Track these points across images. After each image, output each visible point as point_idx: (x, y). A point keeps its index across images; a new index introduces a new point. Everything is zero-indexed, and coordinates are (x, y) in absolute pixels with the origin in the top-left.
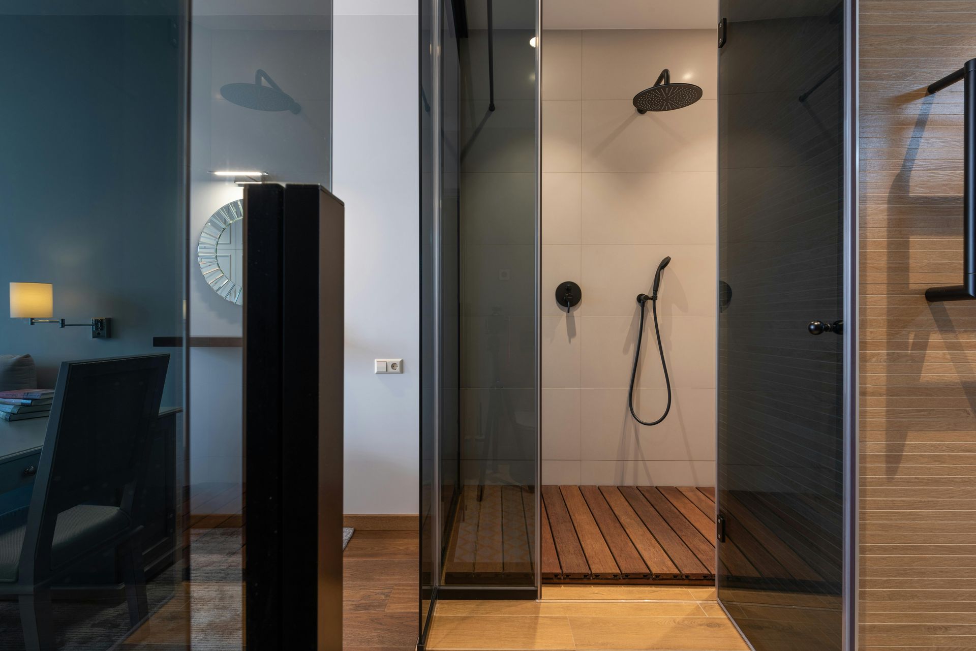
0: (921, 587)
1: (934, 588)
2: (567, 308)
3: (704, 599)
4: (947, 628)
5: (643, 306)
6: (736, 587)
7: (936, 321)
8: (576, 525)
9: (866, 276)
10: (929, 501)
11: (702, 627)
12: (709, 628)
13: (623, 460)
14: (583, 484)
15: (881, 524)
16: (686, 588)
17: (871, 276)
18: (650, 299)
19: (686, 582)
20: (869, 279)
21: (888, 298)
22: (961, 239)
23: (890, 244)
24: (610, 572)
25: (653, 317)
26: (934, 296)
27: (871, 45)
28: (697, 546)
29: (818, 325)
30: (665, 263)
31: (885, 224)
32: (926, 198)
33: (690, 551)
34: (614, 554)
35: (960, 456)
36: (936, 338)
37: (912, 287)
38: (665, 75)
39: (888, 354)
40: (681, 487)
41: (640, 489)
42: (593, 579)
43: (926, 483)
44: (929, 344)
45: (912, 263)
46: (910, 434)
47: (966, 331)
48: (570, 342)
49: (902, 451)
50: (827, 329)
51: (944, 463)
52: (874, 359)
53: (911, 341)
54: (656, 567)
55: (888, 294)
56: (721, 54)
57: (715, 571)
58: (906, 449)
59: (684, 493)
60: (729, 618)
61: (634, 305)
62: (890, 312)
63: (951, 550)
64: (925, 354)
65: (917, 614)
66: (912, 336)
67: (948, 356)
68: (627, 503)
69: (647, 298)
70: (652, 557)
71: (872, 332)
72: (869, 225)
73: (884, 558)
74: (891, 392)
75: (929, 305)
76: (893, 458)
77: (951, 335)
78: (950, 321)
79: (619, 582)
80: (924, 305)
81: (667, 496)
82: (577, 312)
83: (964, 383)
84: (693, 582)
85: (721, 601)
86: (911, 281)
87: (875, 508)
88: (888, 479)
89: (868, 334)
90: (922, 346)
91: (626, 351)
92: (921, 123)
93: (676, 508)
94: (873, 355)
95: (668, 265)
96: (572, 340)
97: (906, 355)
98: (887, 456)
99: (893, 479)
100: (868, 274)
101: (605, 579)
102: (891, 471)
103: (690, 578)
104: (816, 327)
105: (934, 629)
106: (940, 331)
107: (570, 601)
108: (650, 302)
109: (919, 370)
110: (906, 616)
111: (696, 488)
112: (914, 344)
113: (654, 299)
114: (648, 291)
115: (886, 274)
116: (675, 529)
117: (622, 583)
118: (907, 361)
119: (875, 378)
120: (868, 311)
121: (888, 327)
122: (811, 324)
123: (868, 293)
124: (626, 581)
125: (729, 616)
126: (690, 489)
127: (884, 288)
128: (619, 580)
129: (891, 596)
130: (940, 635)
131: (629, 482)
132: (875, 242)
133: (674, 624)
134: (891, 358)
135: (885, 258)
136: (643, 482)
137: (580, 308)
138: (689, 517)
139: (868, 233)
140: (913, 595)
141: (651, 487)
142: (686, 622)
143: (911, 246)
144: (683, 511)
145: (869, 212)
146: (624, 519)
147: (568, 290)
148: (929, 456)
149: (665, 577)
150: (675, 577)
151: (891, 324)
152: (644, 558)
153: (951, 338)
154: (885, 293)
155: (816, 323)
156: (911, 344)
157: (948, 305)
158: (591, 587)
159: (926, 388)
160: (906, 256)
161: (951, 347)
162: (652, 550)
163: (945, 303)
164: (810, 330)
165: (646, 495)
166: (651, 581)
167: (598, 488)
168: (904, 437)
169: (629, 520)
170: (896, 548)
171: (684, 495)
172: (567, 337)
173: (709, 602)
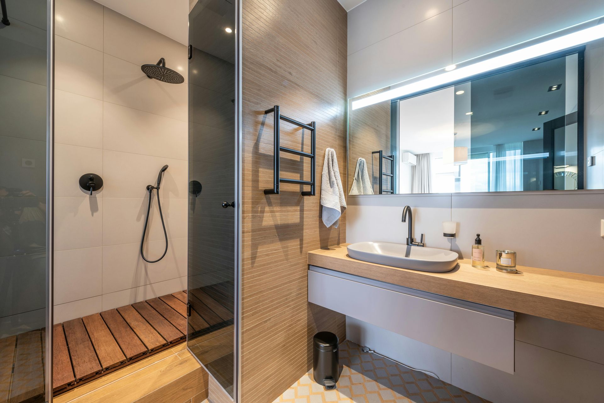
0: (262, 307)
1: (266, 305)
2: (90, 192)
3: (180, 350)
4: (270, 319)
5: (151, 192)
6: (196, 337)
7: (267, 202)
8: (93, 341)
9: (244, 183)
10: (265, 272)
11: (177, 366)
12: (181, 365)
13: (136, 287)
14: (104, 310)
15: (249, 286)
16: (170, 349)
17: (246, 183)
18: (155, 188)
19: (171, 345)
20: (246, 185)
21: (252, 192)
22: (273, 171)
23: (253, 170)
24: (118, 361)
25: (157, 199)
26: (267, 192)
27: (246, 86)
28: (179, 323)
29: (226, 204)
30: (164, 169)
31: (251, 162)
32: (264, 154)
33: (174, 328)
34: (123, 349)
35: (274, 253)
36: (267, 209)
37: (260, 188)
38: (162, 61)
39: (252, 216)
40: (174, 293)
41: (147, 302)
42: (104, 372)
43: (264, 265)
44: (265, 211)
45: (260, 179)
46: (259, 247)
47: (276, 206)
48: (93, 215)
49: (256, 254)
50: (229, 205)
51: (269, 256)
52: (247, 218)
53: (259, 210)
54: (152, 345)
55: (252, 191)
56: (189, 63)
57: (186, 333)
58: (258, 253)
59: (175, 296)
60: (192, 355)
61: (145, 192)
62: (253, 198)
63: (271, 289)
64: (264, 215)
65: (261, 318)
66: (260, 208)
67: (271, 215)
68: (137, 313)
69: (153, 188)
70: (150, 340)
71: (246, 206)
72: (245, 162)
73: (250, 300)
74: (253, 231)
75: (265, 196)
76: (254, 257)
77: (272, 207)
78: (271, 202)
79: (125, 364)
80: (263, 196)
81: (164, 300)
82: (99, 195)
83: (275, 225)
84: (174, 344)
85: (189, 347)
86: (260, 186)
87: (248, 280)
88: (252, 266)
89: (245, 207)
90: (263, 212)
91: (138, 219)
92: (263, 124)
93: (169, 306)
94: (247, 216)
95: (167, 169)
96: (95, 214)
97: (258, 216)
98: (252, 257)
99: (253, 266)
100: (245, 182)
101: (114, 368)
102: (253, 263)
103: (172, 342)
104: (225, 204)
105: (266, 321)
106: (268, 206)
107: (81, 396)
108: (155, 191)
109: (262, 221)
110: (257, 320)
111: (183, 291)
112: (261, 211)
113: (158, 188)
114: (154, 184)
115: (251, 182)
116: (167, 318)
117: (127, 365)
118: (258, 218)
119: (247, 225)
120: (245, 198)
121: (252, 204)
122: (223, 203)
123: (245, 190)
124: (131, 362)
125: (192, 353)
126: (180, 293)
127: (250, 188)
128: (126, 364)
129: (253, 315)
130: (268, 322)
131: (140, 299)
132: (248, 169)
133: (160, 373)
134: (253, 217)
135: (251, 176)
136: (150, 296)
137: (102, 192)
138: (177, 309)
139: (245, 165)
140: (260, 311)
141: (155, 298)
142: (168, 369)
143: (259, 172)
144: (173, 306)
145: (245, 156)
146: (133, 324)
147: (91, 179)
148: (265, 255)
149: (157, 349)
150: (164, 345)
151: (253, 203)
152: (145, 343)
153: (271, 208)
154: (251, 190)
155: (225, 203)
156: (259, 211)
157: (271, 196)
158: (102, 378)
159: (264, 228)
160: (258, 176)
161: (272, 212)
162: (151, 335)
163: (270, 195)
164: (223, 206)
165: (152, 304)
166: (148, 354)
167: (117, 310)
168: (257, 249)
169: (137, 323)
170: (254, 294)
171: (175, 297)
172: (90, 213)
173: (182, 351)
